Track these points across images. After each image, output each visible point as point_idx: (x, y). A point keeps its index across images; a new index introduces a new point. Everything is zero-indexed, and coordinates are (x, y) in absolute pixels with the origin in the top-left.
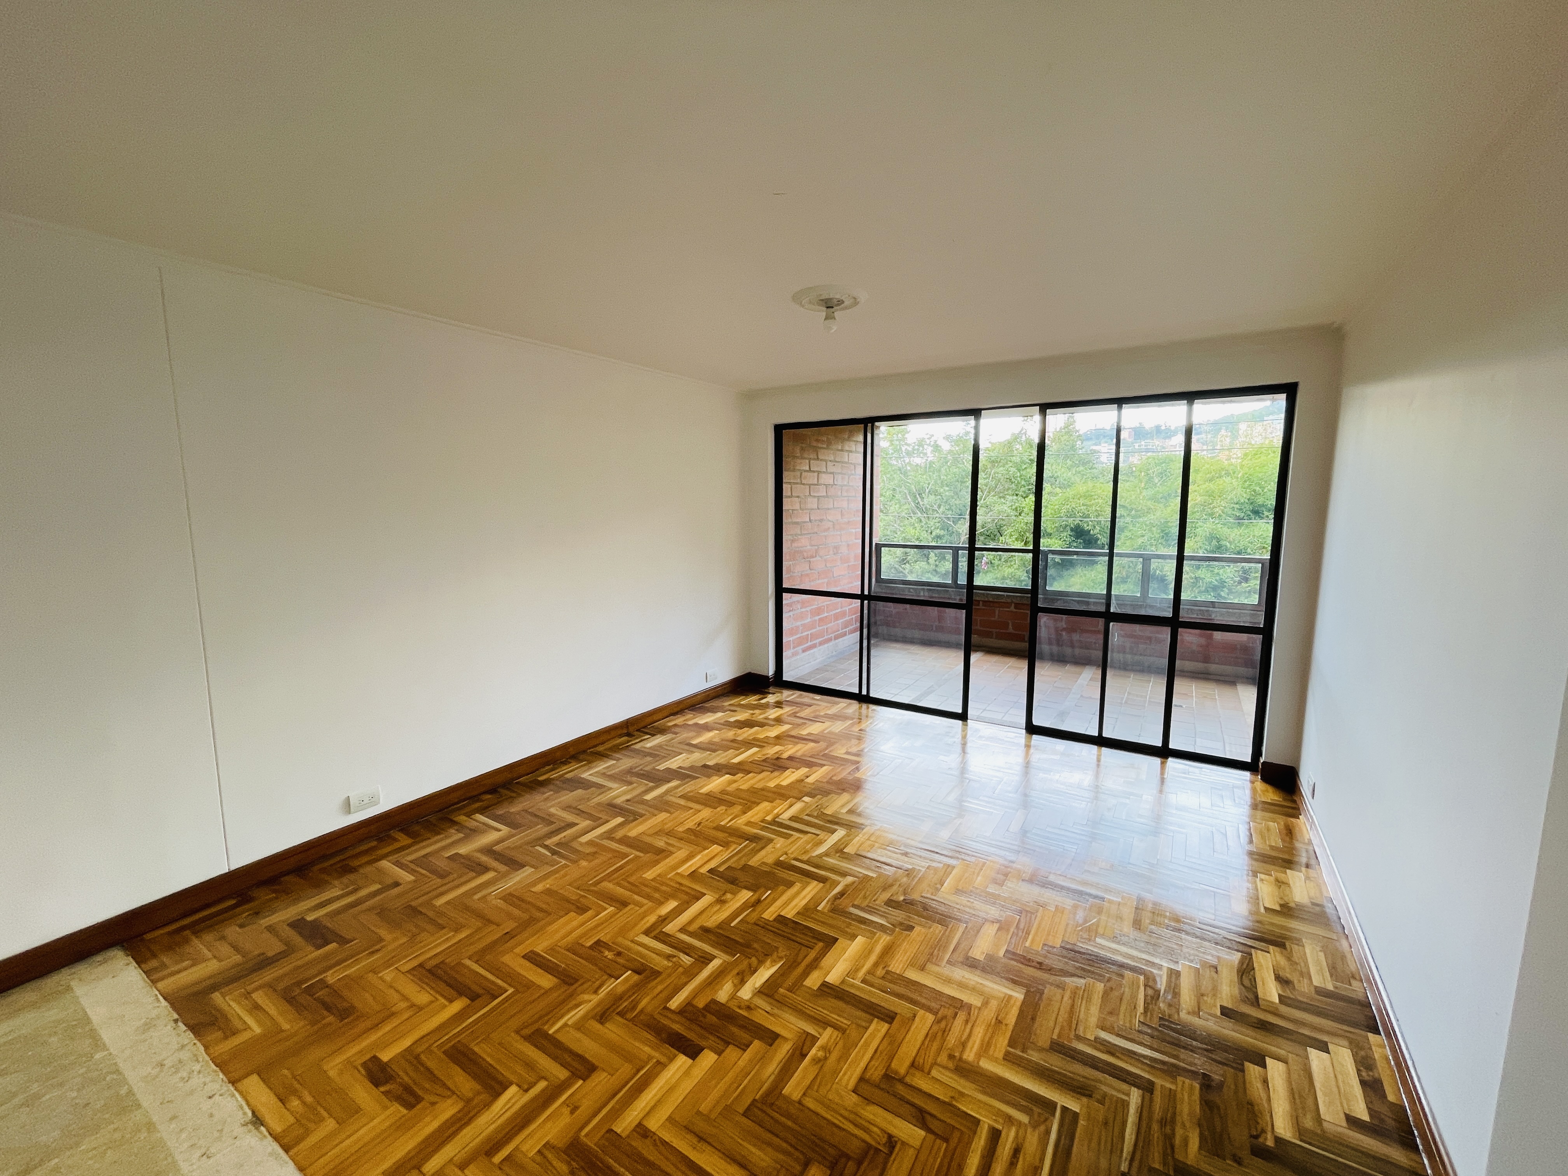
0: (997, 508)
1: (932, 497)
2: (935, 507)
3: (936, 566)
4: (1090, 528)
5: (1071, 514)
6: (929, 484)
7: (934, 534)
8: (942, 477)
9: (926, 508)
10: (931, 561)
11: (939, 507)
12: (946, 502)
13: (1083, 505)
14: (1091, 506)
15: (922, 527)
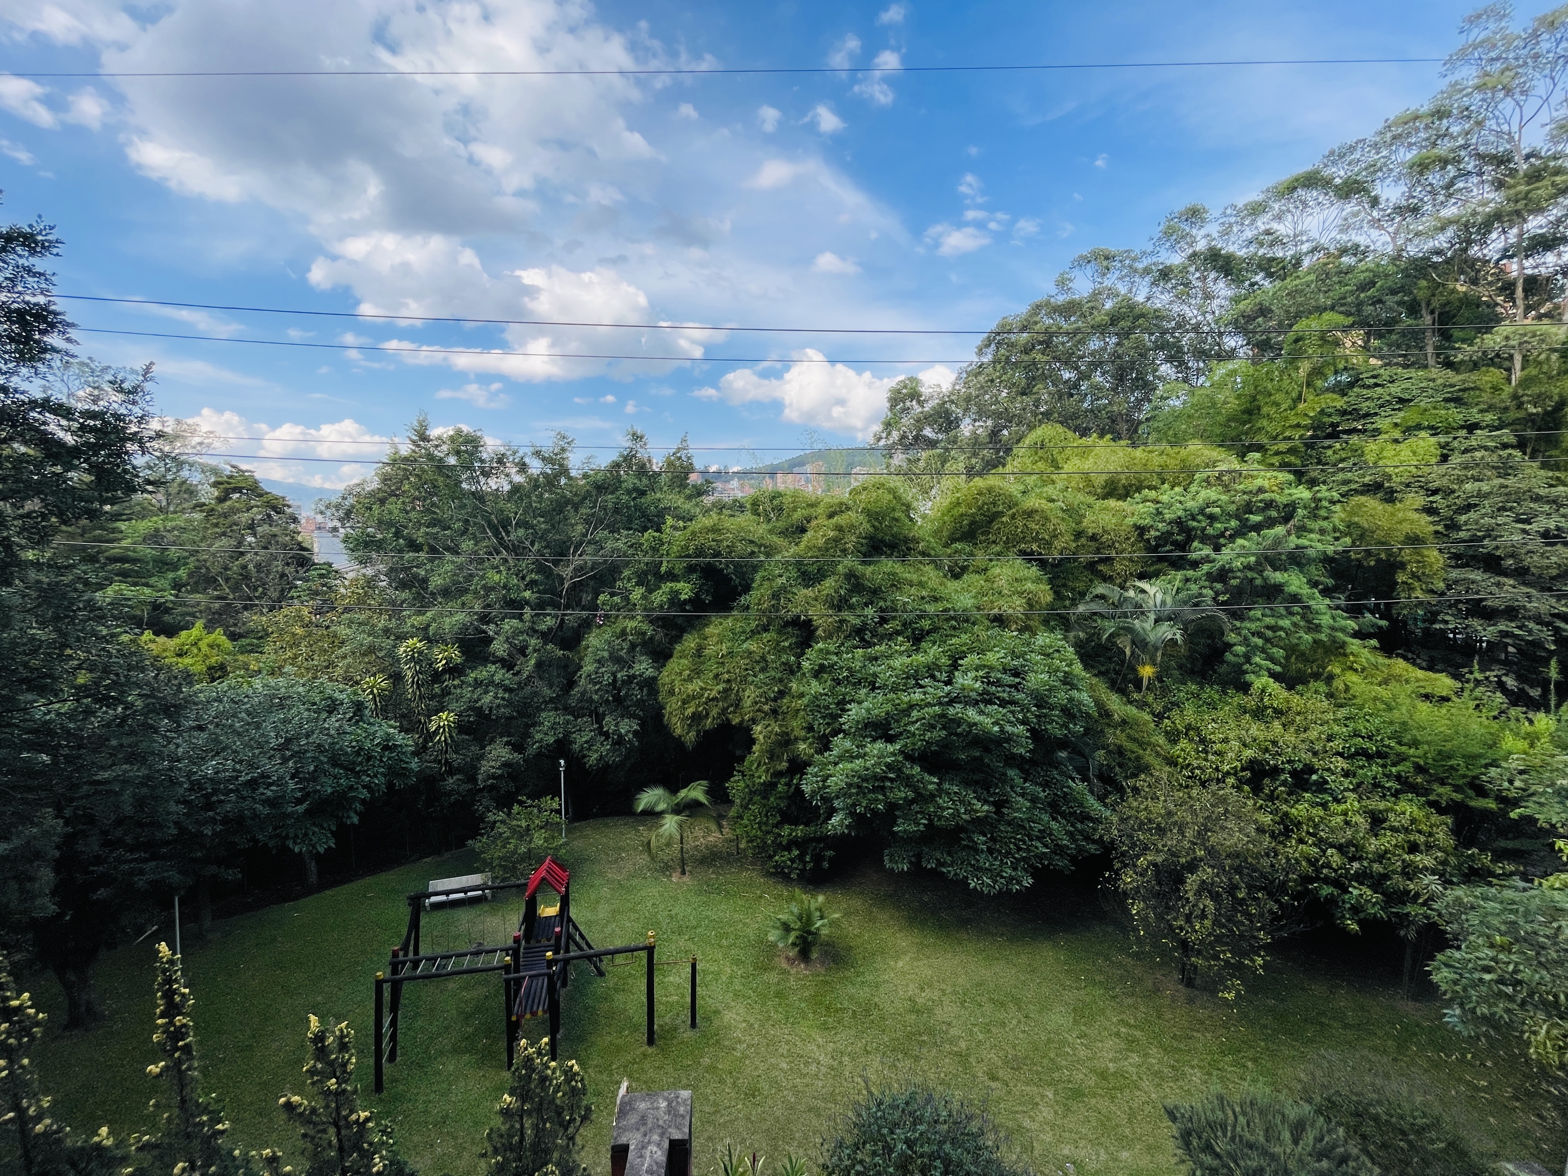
0: (609, 545)
1: (521, 532)
2: (527, 544)
3: (533, 623)
4: (722, 566)
5: (700, 552)
6: (516, 513)
7: (528, 579)
8: (534, 505)
9: (513, 545)
10: (527, 617)
11: (532, 544)
12: (541, 538)
13: (713, 540)
14: (721, 541)
15: (509, 569)
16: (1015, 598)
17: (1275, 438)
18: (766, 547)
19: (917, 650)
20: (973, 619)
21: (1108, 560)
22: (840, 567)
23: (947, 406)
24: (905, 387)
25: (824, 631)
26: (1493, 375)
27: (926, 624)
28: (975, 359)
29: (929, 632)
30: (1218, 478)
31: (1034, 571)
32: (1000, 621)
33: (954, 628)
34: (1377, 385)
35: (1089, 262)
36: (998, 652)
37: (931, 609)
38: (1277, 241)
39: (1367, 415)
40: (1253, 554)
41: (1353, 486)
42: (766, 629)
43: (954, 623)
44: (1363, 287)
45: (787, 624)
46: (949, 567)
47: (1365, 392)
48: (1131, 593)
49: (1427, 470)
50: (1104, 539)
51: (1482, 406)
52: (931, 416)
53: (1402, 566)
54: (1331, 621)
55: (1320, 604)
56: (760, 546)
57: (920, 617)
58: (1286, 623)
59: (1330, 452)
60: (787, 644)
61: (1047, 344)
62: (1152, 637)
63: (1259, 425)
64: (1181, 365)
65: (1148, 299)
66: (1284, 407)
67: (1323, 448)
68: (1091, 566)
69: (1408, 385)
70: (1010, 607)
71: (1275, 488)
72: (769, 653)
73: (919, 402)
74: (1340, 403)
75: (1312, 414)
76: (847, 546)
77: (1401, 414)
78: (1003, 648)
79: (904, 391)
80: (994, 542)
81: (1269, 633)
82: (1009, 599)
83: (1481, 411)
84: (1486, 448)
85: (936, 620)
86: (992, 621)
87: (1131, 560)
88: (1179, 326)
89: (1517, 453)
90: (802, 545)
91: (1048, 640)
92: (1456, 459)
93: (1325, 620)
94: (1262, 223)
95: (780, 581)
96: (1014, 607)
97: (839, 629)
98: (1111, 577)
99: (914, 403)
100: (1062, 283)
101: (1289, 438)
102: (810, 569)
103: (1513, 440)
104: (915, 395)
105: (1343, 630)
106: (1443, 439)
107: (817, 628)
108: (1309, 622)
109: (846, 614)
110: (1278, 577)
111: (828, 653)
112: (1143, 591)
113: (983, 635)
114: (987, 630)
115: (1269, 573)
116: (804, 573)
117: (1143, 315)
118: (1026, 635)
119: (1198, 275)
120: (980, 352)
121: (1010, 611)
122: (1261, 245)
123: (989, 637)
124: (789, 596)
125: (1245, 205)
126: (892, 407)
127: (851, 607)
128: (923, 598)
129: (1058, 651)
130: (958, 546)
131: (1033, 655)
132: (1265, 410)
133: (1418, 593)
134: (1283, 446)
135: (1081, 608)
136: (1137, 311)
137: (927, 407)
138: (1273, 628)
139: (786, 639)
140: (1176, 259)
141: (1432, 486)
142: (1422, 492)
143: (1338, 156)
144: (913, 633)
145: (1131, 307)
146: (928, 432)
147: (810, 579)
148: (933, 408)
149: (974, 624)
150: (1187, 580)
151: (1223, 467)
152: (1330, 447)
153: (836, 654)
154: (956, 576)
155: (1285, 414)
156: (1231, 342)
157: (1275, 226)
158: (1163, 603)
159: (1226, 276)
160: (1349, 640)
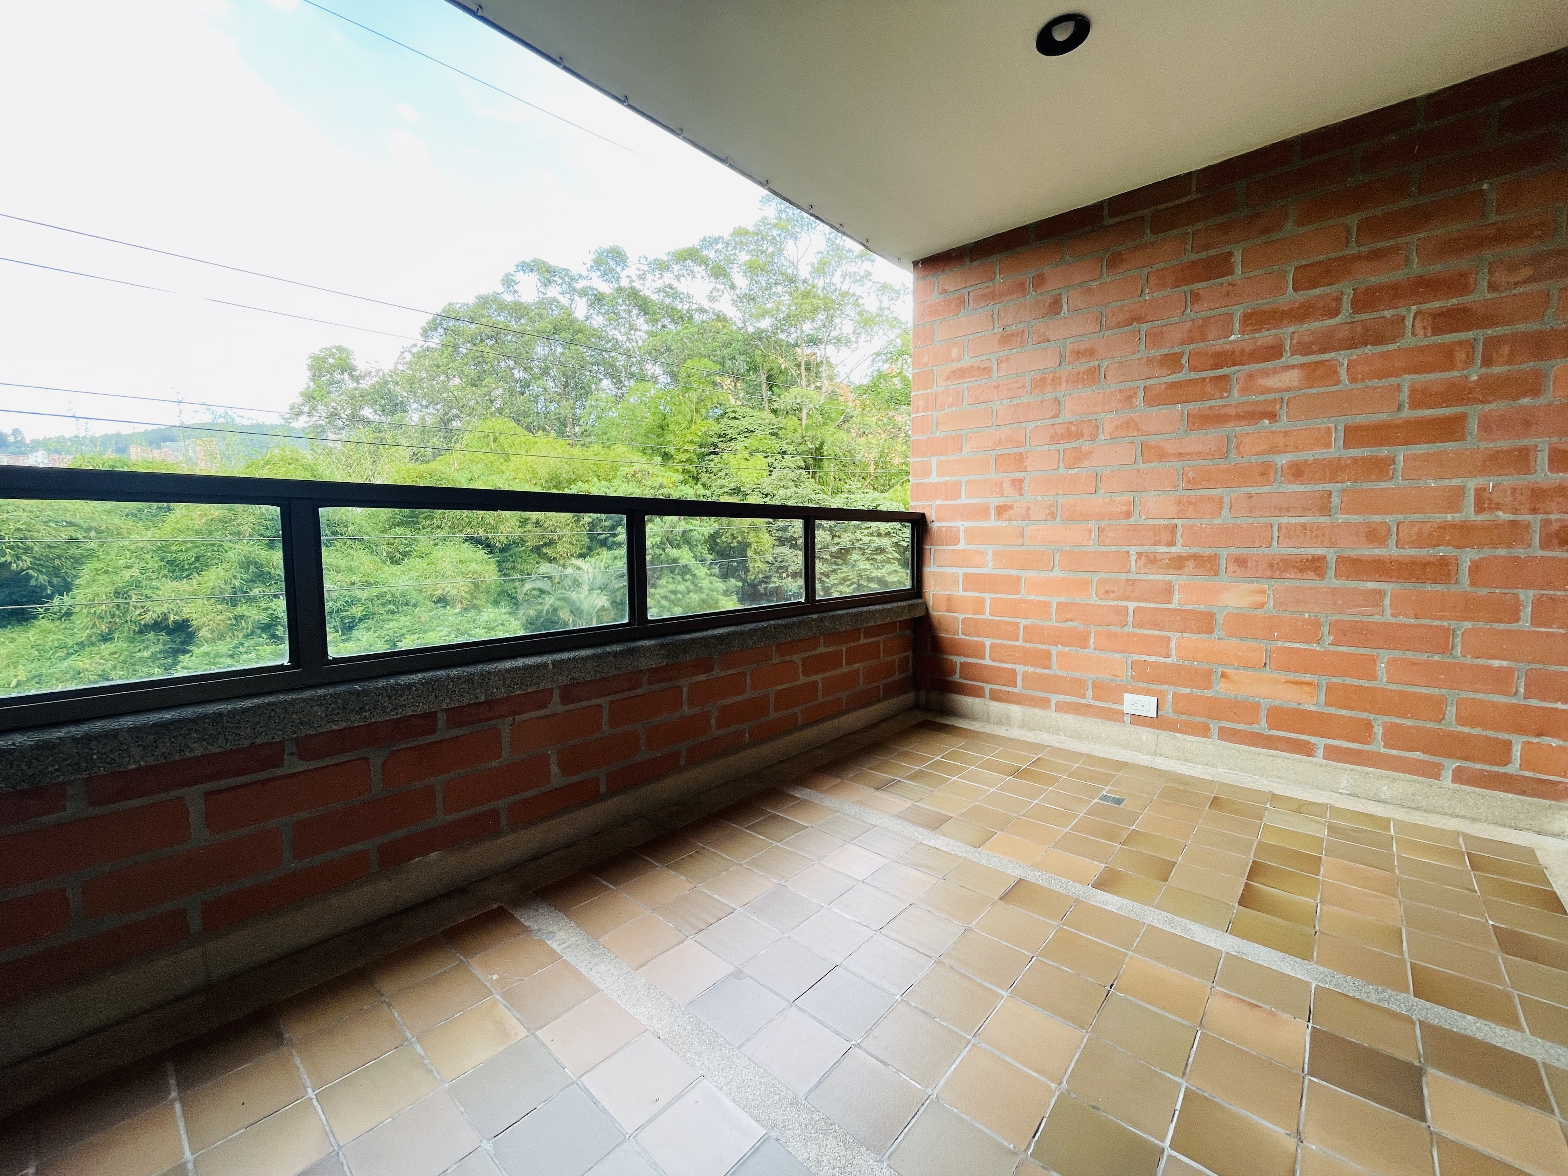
16: (459, 579)
17: (679, 450)
18: (98, 531)
19: (347, 640)
20: (413, 601)
21: (551, 543)
22: (231, 554)
23: (391, 386)
24: (332, 355)
25: (212, 631)
26: (793, 421)
27: (357, 611)
28: (420, 342)
29: (361, 620)
30: (634, 475)
31: (481, 553)
32: (442, 601)
33: (393, 612)
34: (735, 418)
35: (532, 270)
36: (441, 631)
37: (362, 594)
38: (676, 295)
39: (731, 439)
40: (659, 535)
41: (726, 490)
42: (106, 638)
43: (391, 607)
44: (726, 345)
45: (144, 629)
46: (388, 553)
47: (730, 422)
48: (570, 570)
49: (762, 480)
50: (546, 525)
51: (788, 440)
52: (369, 394)
53: (749, 545)
54: (709, 585)
55: (701, 571)
56: (89, 529)
57: (350, 604)
58: (682, 587)
59: (712, 464)
60: (146, 654)
61: (496, 338)
62: (585, 606)
63: (668, 438)
64: (619, 383)
65: (587, 319)
66: (684, 426)
67: (709, 461)
68: (537, 550)
69: (751, 421)
70: (454, 587)
71: (671, 485)
72: (114, 668)
73: (352, 377)
74: (716, 428)
75: (700, 434)
76: (242, 528)
77: (749, 440)
78: (447, 627)
79: (331, 361)
80: (439, 527)
81: (672, 597)
82: (454, 580)
83: (787, 444)
84: (789, 468)
85: (370, 605)
86: (436, 603)
87: (571, 543)
88: (614, 349)
89: (803, 472)
90: (167, 528)
91: (492, 615)
92: (775, 474)
93: (705, 583)
94: (668, 278)
95: (127, 574)
96: (458, 587)
97: (232, 628)
98: (555, 559)
99: (346, 376)
100: (508, 282)
101: (686, 451)
102: (182, 556)
103: (803, 464)
104: (346, 368)
105: (716, 590)
106: (770, 460)
107: (199, 629)
108: (696, 586)
109: (242, 609)
110: (674, 553)
111: (218, 655)
112: (579, 568)
113: (425, 617)
114: (431, 611)
115: (669, 549)
116: (171, 563)
117: (580, 331)
118: (472, 613)
119: (624, 307)
120: (426, 333)
121: (455, 592)
122: (667, 296)
123: (431, 617)
124: (148, 592)
125: (655, 260)
126: (315, 377)
127: (251, 600)
128: (353, 584)
129: (502, 624)
130: (399, 530)
131: (477, 630)
132: (672, 427)
133: (759, 564)
134: (684, 457)
135: (528, 586)
136: (576, 326)
137: (366, 384)
138: (674, 592)
139: (146, 648)
140: (606, 288)
141: (765, 491)
142: (761, 495)
143: (709, 242)
144: (342, 621)
145: (573, 322)
146: (367, 412)
147: (183, 570)
148: (373, 386)
149: (415, 606)
150: (615, 558)
151: (637, 467)
152: (712, 460)
153: (232, 656)
154: (395, 562)
155: (684, 432)
156: (652, 369)
157: (675, 284)
158: (595, 578)
159: (645, 314)
160: (721, 597)
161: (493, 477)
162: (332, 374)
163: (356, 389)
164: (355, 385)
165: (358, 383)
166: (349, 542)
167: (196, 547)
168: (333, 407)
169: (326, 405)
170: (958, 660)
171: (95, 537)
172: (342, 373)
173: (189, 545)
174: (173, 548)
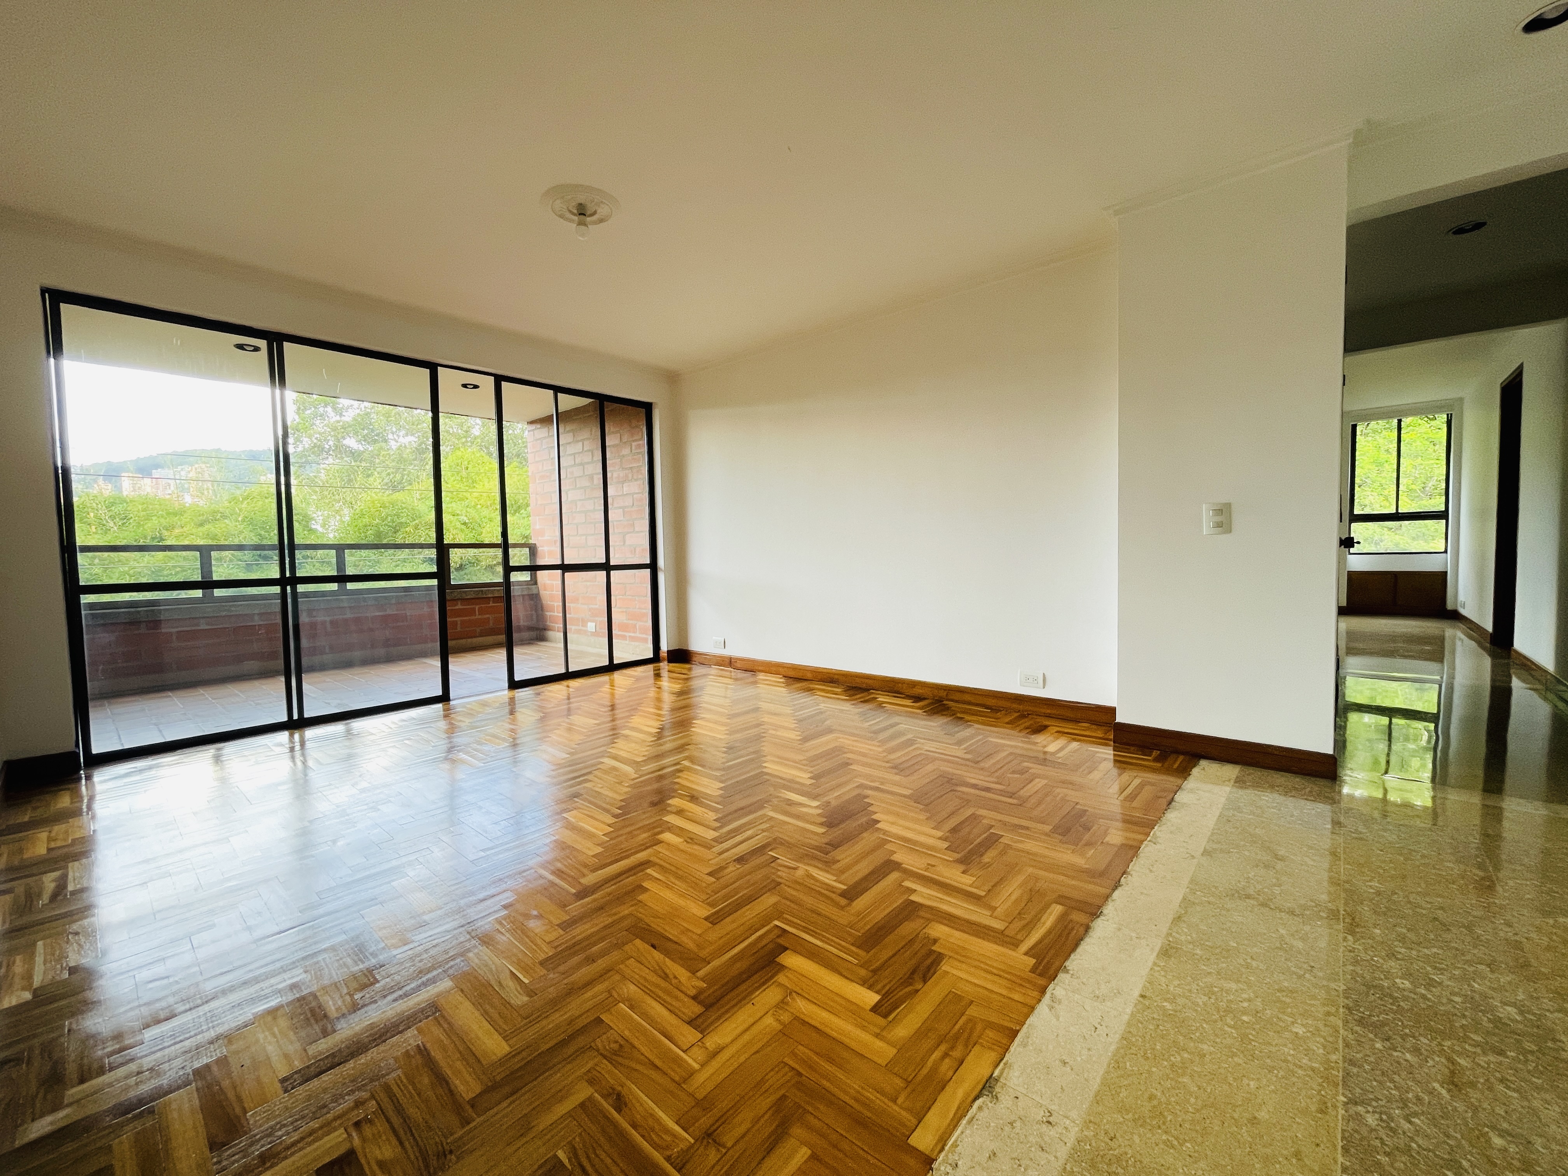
146: (350, 442)
161: (454, 505)
162: (315, 408)
163: (338, 422)
164: (338, 418)
165: (341, 415)
166: (317, 564)
167: (184, 571)
168: (316, 438)
169: (310, 437)
170: (548, 614)
171: (99, 564)
172: (326, 406)
173: (178, 569)
174: (165, 573)
